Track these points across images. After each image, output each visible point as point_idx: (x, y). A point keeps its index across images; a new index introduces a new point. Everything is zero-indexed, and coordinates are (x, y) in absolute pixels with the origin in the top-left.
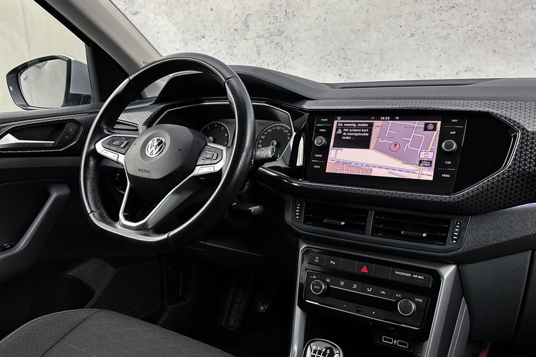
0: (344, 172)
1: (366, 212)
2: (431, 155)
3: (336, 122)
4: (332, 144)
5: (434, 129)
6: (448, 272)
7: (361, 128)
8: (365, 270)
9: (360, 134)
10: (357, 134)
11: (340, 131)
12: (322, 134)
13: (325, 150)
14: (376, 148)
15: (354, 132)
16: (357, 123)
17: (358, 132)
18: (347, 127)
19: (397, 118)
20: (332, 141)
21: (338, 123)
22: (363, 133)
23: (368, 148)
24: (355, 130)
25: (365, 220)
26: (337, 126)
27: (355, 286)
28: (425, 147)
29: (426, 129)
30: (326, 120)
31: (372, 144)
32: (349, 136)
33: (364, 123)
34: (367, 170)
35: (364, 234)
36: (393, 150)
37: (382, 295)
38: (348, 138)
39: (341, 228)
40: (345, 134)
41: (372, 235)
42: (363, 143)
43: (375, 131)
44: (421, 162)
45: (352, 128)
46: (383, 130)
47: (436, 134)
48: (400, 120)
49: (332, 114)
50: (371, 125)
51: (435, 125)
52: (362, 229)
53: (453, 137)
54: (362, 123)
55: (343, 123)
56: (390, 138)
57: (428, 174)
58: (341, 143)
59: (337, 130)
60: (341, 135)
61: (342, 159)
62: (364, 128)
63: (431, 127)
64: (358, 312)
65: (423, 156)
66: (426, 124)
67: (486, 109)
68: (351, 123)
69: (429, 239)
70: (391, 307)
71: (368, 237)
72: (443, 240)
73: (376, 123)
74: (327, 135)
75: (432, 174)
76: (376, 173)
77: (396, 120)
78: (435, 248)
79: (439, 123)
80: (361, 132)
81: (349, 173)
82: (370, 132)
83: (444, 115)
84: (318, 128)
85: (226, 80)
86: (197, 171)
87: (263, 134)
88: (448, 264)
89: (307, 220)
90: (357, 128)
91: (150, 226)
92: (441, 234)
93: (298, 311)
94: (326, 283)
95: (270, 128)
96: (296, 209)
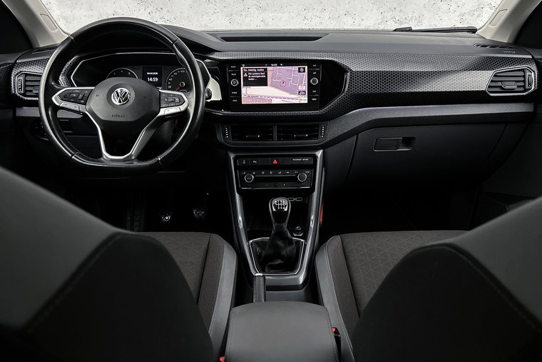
0: (254, 103)
1: (272, 127)
2: (305, 88)
3: (242, 68)
4: (242, 84)
5: (304, 72)
6: (319, 154)
7: (260, 72)
8: (275, 162)
9: (260, 76)
10: (258, 77)
11: (246, 75)
12: (234, 77)
13: (238, 89)
14: (271, 86)
15: (256, 75)
16: (257, 69)
17: (258, 75)
18: (250, 72)
20: (242, 82)
22: (262, 75)
23: (267, 85)
25: (272, 132)
26: (243, 71)
27: (271, 173)
28: (301, 83)
29: (299, 72)
30: (235, 67)
31: (269, 83)
33: (261, 68)
34: (269, 100)
35: (273, 140)
36: (282, 86)
37: (288, 174)
38: (252, 79)
39: (258, 139)
40: (250, 77)
41: (278, 140)
42: (262, 82)
43: (269, 74)
44: (299, 92)
45: (254, 72)
46: (274, 73)
47: (306, 74)
48: (283, 66)
49: (239, 63)
50: (266, 70)
51: (304, 68)
52: (271, 138)
53: (315, 76)
55: (247, 69)
56: (279, 78)
57: (304, 100)
58: (248, 83)
59: (244, 74)
60: (247, 77)
61: (251, 95)
62: (262, 72)
63: (302, 70)
64: (276, 187)
65: (300, 88)
66: (299, 68)
67: (331, 59)
68: (252, 69)
69: (309, 137)
70: (294, 179)
71: (276, 142)
72: (317, 137)
73: (269, 68)
74: (238, 78)
75: (307, 99)
76: (275, 101)
77: (281, 66)
78: (313, 142)
79: (306, 67)
81: (257, 103)
82: (266, 74)
83: (309, 63)
84: (230, 73)
85: (174, 42)
86: (163, 112)
87: (170, 77)
88: (319, 149)
89: (234, 138)
90: (257, 72)
91: (133, 158)
92: (314, 133)
93: (237, 196)
94: (253, 174)
95: (175, 72)
96: (225, 131)
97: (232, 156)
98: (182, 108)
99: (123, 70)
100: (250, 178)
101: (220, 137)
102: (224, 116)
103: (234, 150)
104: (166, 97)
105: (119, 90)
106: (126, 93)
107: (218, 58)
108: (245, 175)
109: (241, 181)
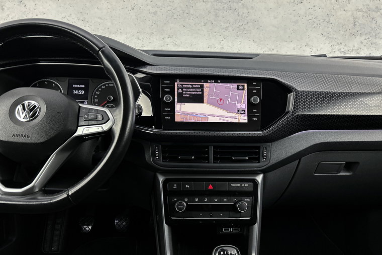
0: (189, 121)
1: (208, 147)
2: (244, 106)
3: (176, 83)
4: (176, 100)
5: (243, 89)
6: (259, 178)
7: (196, 88)
8: (211, 187)
9: (195, 93)
10: (193, 93)
11: (180, 91)
12: (167, 93)
13: (172, 105)
14: (208, 103)
15: (191, 91)
16: (192, 85)
17: (194, 91)
18: (185, 88)
19: (219, 81)
20: (176, 98)
21: (178, 84)
22: (198, 92)
23: (202, 102)
24: (192, 90)
25: (208, 153)
26: (178, 86)
27: (206, 200)
28: (240, 101)
29: (238, 89)
30: (169, 82)
31: (205, 100)
32: (188, 94)
33: (197, 84)
34: (205, 118)
35: (208, 163)
36: (220, 103)
37: (225, 202)
38: (187, 95)
39: (191, 161)
40: (184, 93)
41: (214, 163)
42: (199, 99)
43: (206, 91)
44: (238, 111)
45: (189, 88)
46: (211, 90)
47: (245, 92)
48: (221, 82)
49: (173, 77)
50: (202, 86)
51: (243, 86)
52: (207, 160)
53: (255, 94)
54: (196, 85)
55: (182, 85)
56: (217, 95)
57: (244, 119)
58: (183, 100)
59: (178, 89)
60: (182, 93)
61: (185, 112)
62: (198, 88)
63: (241, 87)
64: (211, 216)
65: (239, 107)
66: (238, 86)
67: (272, 77)
68: (188, 84)
69: (250, 160)
70: (233, 208)
71: (212, 165)
72: (258, 160)
73: (205, 85)
74: (172, 93)
75: (247, 118)
76: (211, 120)
77: (218, 83)
78: (255, 165)
79: (246, 85)
80: (196, 91)
81: (193, 121)
82: (202, 91)
83: (248, 80)
84: (163, 88)
85: (100, 49)
86: (81, 131)
87: (97, 91)
89: (164, 158)
90: (193, 88)
91: (37, 190)
92: (256, 156)
93: (166, 227)
94: (185, 202)
95: (103, 85)
96: (155, 151)
97: (161, 179)
98: (106, 127)
99: (47, 81)
100: (182, 207)
101: (149, 158)
102: (155, 135)
103: (163, 173)
104: (86, 114)
105: (26, 103)
106: (35, 106)
107: (150, 71)
108: (176, 201)
109: (170, 210)
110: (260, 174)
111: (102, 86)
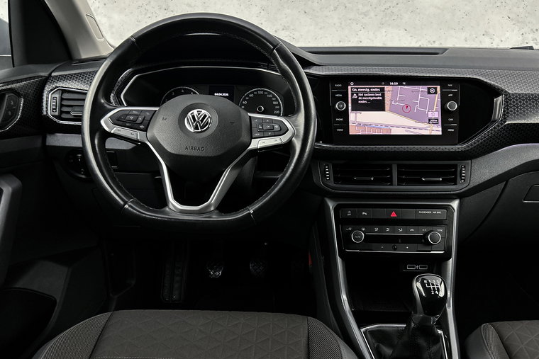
0: (367, 133)
1: (390, 166)
2: (436, 114)
3: (349, 87)
4: (350, 108)
5: (436, 93)
7: (374, 92)
8: (394, 215)
9: (374, 98)
10: (372, 99)
11: (355, 96)
12: (339, 99)
13: (345, 114)
14: (391, 110)
15: (368, 97)
16: (370, 88)
17: (372, 97)
18: (361, 92)
19: (404, 83)
20: (350, 105)
21: (352, 88)
22: (377, 97)
23: (384, 110)
24: (369, 95)
25: (390, 173)
26: (352, 91)
27: (388, 229)
28: (431, 108)
29: (429, 93)
30: (340, 85)
31: (387, 106)
32: (365, 100)
33: (376, 88)
34: (387, 132)
35: (391, 185)
36: (406, 111)
37: (412, 232)
38: (364, 102)
39: (369, 183)
40: (360, 98)
41: (398, 185)
42: (378, 106)
43: (388, 95)
44: (429, 120)
45: (366, 92)
46: (394, 94)
47: (438, 96)
48: (407, 85)
49: (346, 80)
50: (383, 90)
51: (436, 89)
52: (390, 181)
53: (451, 99)
54: (374, 88)
55: (357, 88)
56: (401, 100)
57: (437, 130)
58: (358, 107)
59: (352, 95)
60: (357, 100)
61: (361, 122)
62: (378, 92)
63: (432, 91)
64: (395, 249)
65: (430, 115)
66: (429, 89)
67: (474, 77)
68: (366, 88)
69: (445, 182)
70: (423, 240)
71: (396, 187)
72: (454, 181)
73: (387, 88)
74: (345, 99)
75: (441, 129)
76: (395, 132)
77: (403, 85)
78: (450, 189)
79: (439, 87)
80: (375, 96)
81: (371, 133)
82: (383, 96)
83: (442, 81)
84: (334, 94)
85: (275, 47)
86: (256, 144)
87: (244, 100)
88: (455, 199)
89: (336, 180)
90: (371, 92)
91: (212, 209)
92: (451, 175)
93: (339, 260)
94: (363, 231)
95: (251, 93)
96: (325, 171)
97: (331, 205)
98: (283, 139)
99: (184, 89)
100: (359, 237)
101: (318, 178)
103: (334, 197)
104: (260, 124)
105: (195, 112)
107: (314, 72)
108: (351, 232)
109: (345, 240)
110: (456, 199)
111: (249, 94)
